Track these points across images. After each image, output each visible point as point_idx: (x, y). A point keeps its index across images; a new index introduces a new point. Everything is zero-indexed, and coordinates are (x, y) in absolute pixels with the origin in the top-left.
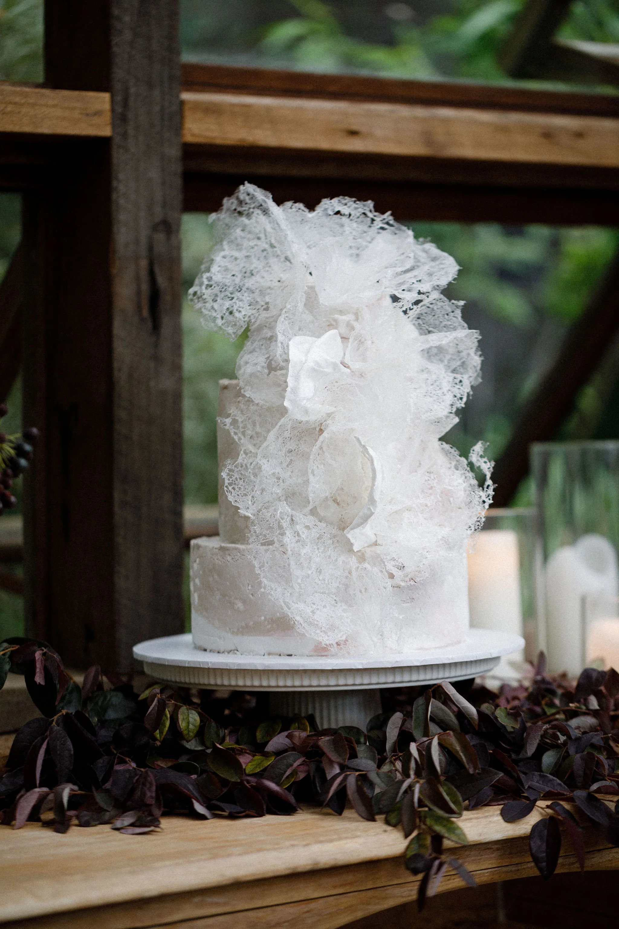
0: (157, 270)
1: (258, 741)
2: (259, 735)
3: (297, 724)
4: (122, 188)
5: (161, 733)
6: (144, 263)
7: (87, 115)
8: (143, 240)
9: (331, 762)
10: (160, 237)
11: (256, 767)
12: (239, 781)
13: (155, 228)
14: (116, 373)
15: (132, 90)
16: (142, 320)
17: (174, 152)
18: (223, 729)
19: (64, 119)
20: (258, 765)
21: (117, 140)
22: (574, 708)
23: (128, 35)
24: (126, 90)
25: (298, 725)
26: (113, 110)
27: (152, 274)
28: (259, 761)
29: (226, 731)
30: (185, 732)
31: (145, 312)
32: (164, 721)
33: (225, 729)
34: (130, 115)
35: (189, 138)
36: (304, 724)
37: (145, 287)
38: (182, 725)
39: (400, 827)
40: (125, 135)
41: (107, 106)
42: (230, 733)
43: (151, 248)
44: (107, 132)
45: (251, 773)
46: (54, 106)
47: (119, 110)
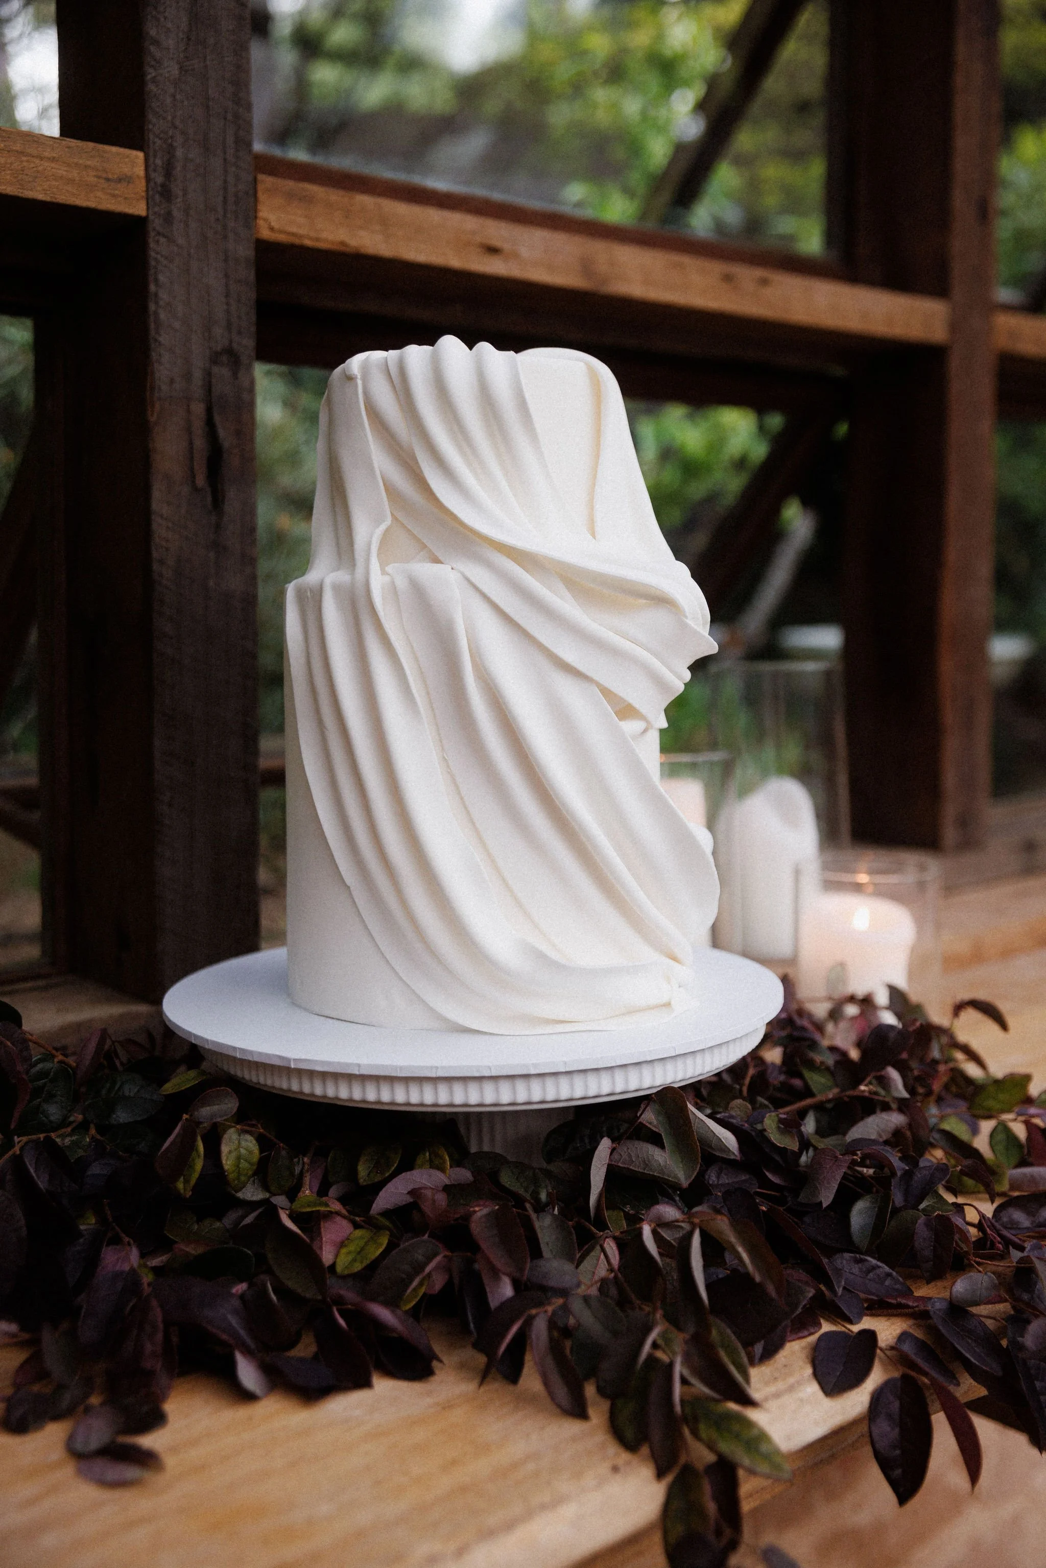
0: (217, 419)
1: (361, 1181)
2: (363, 1171)
3: (427, 1154)
4: (164, 296)
5: (186, 1181)
6: (198, 409)
7: (108, 180)
8: (198, 375)
9: (496, 1274)
10: (222, 372)
11: (354, 1260)
12: (320, 1297)
13: (215, 358)
14: (155, 567)
15: (179, 153)
16: (196, 489)
17: (245, 251)
18: (301, 1156)
19: (71, 181)
20: (359, 1253)
21: (156, 223)
22: (867, 1094)
23: (171, 69)
24: (170, 150)
25: (430, 1155)
26: (148, 179)
27: (210, 423)
28: (362, 1243)
29: (306, 1159)
30: (231, 1176)
31: (201, 481)
32: (193, 1160)
33: (304, 1155)
34: (177, 190)
35: (265, 234)
36: (442, 1158)
37: (200, 443)
38: (228, 1162)
39: (645, 1450)
40: (168, 218)
41: (140, 171)
42: (312, 1162)
43: (208, 388)
44: (139, 209)
45: (346, 1272)
46: (53, 160)
47: (160, 179)
